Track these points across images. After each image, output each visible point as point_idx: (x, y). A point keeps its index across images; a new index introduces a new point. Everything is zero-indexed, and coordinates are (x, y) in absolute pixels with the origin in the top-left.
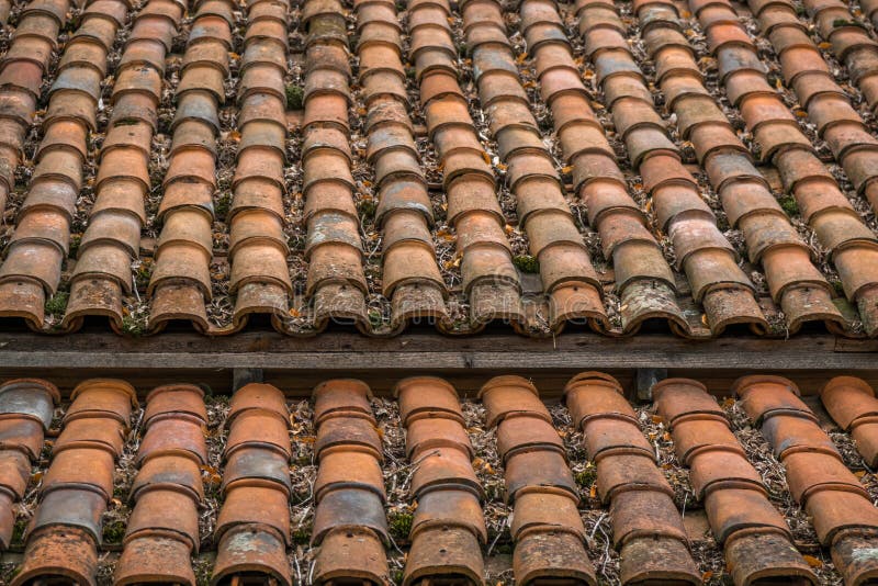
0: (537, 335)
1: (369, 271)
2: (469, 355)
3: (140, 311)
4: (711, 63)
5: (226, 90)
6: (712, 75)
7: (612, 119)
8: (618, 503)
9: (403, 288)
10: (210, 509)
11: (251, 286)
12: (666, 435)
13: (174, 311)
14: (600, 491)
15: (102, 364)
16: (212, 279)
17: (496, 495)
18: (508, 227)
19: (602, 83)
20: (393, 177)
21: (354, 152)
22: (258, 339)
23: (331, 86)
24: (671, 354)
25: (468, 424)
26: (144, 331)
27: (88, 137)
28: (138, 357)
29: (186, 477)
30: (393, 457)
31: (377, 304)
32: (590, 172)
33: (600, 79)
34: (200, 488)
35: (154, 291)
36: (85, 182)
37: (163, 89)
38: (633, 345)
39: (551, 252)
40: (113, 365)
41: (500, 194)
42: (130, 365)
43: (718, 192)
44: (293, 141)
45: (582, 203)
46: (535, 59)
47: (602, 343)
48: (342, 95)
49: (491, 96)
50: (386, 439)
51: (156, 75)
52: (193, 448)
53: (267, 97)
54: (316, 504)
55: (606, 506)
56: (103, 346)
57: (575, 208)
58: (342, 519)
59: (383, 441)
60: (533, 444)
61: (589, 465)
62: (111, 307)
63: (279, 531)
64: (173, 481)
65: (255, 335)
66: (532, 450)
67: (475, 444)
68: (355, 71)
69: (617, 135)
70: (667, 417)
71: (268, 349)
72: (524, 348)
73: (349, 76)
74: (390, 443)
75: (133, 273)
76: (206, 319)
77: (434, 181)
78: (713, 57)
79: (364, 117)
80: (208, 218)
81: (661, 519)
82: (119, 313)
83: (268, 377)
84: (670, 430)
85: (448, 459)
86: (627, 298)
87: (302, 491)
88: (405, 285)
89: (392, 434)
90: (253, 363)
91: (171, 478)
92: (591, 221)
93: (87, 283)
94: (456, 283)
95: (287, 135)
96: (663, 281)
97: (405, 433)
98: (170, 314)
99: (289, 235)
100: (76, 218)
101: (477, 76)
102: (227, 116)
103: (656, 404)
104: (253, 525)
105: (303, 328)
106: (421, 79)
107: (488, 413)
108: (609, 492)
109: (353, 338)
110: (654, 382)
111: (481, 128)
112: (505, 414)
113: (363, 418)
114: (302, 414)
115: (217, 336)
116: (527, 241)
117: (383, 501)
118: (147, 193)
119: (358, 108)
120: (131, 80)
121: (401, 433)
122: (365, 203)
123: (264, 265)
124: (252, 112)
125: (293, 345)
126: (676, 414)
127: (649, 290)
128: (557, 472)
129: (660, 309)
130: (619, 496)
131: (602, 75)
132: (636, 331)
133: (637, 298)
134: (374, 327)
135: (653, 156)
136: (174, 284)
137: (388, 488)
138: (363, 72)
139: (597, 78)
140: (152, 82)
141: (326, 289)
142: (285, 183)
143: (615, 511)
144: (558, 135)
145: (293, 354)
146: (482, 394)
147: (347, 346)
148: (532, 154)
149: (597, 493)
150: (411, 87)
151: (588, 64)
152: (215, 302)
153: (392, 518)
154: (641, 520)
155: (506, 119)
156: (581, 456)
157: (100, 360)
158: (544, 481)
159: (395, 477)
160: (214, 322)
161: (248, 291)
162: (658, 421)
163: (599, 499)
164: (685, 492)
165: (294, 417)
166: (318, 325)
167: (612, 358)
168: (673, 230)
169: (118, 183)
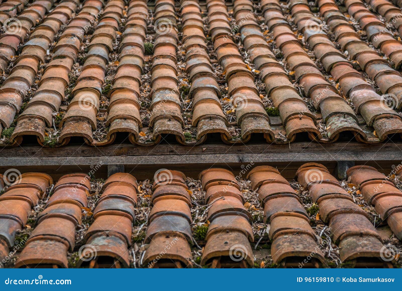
0: (279, 143)
1: (185, 115)
2: (241, 155)
3: (55, 134)
4: (363, 33)
5: (113, 46)
6: (364, 38)
7: (314, 54)
8: (335, 220)
9: (203, 120)
10: (84, 228)
11: (118, 120)
12: (358, 192)
13: (73, 132)
14: (322, 216)
15: (34, 164)
16: (97, 120)
17: (259, 219)
18: (261, 95)
19: (308, 40)
20: (198, 75)
21: (178, 68)
22: (122, 148)
23: (167, 42)
24: (356, 153)
25: (241, 189)
26: (56, 144)
27: (39, 64)
28: (53, 159)
29: (71, 211)
30: (197, 204)
31: (189, 129)
32: (304, 72)
33: (306, 39)
34: (79, 217)
35: (64, 124)
36: (34, 82)
37: (81, 46)
38: (335, 148)
39: (286, 104)
40: (39, 164)
41: (256, 83)
42: (49, 164)
43: (374, 80)
44: (147, 65)
45: (301, 85)
46: (272, 32)
47: (317, 147)
48: (173, 45)
49: (250, 45)
50: (194, 196)
51: (78, 41)
52: (78, 199)
53: (134, 47)
54: (149, 224)
55: (327, 223)
56: (33, 154)
57: (297, 88)
58: (163, 228)
59: (191, 197)
60: (280, 193)
61: (314, 204)
62: (37, 131)
63: (123, 235)
64: (62, 212)
65: (119, 146)
66: (280, 197)
67: (246, 197)
68: (181, 38)
69: (317, 60)
70: (357, 183)
71: (127, 154)
72: (272, 151)
73: (177, 39)
74: (196, 198)
75: (53, 117)
76: (92, 137)
77: (221, 79)
78: (364, 30)
79: (184, 55)
80: (98, 95)
81: (363, 226)
82: (42, 134)
83: (127, 169)
84: (360, 189)
85: (229, 200)
86: (330, 123)
87: (141, 219)
88: (204, 119)
89: (197, 195)
90: (119, 162)
91: (61, 211)
92: (306, 93)
93: (26, 120)
94: (233, 120)
95: (144, 62)
96: (349, 114)
97: (205, 194)
98: (71, 134)
99: (142, 101)
100: (26, 96)
101: (243, 39)
102: (113, 56)
103: (350, 178)
104: (107, 232)
105: (147, 141)
106: (214, 40)
107: (253, 182)
108: (328, 215)
109: (175, 146)
110: (347, 168)
111: (245, 59)
112: (262, 182)
113: (180, 185)
114: (146, 186)
115: (98, 146)
116: (272, 101)
117: (190, 222)
118: (67, 85)
119: (181, 52)
120: (64, 41)
121: (202, 193)
122: (183, 87)
123: (126, 110)
124: (125, 52)
125: (141, 151)
126: (363, 181)
127: (342, 119)
128: (296, 206)
129: (350, 126)
130: (335, 216)
131: (307, 37)
132: (336, 139)
133: (336, 123)
134: (187, 140)
135: (338, 65)
136: (75, 120)
137: (193, 217)
138: (184, 38)
139: (305, 39)
140: (76, 42)
141: (160, 121)
142: (141, 81)
143: (333, 224)
144: (286, 60)
145: (141, 156)
146: (249, 176)
147: (172, 151)
148: (272, 66)
149: (320, 218)
150: (209, 44)
151: (300, 34)
152: (98, 131)
153: (195, 229)
154: (351, 226)
155: (258, 53)
156: (309, 201)
157: (32, 162)
158: (288, 210)
159: (198, 211)
160: (96, 139)
161: (116, 122)
162: (352, 186)
163: (322, 221)
164: (375, 216)
165: (141, 188)
166: (155, 138)
167: (323, 156)
168: (352, 95)
169: (51, 81)
